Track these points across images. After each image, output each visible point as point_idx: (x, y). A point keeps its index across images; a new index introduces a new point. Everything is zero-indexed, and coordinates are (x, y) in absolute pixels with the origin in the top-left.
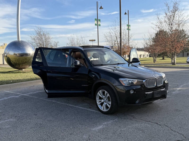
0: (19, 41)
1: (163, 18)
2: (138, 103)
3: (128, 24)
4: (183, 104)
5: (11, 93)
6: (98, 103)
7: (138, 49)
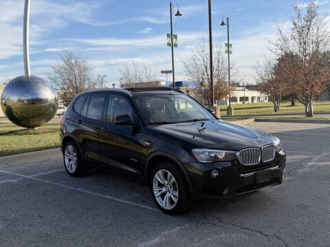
0: (28, 77)
1: (289, 31)
2: (227, 194)
3: (227, 42)
4: (315, 193)
5: (5, 174)
6: (157, 193)
7: (249, 87)
